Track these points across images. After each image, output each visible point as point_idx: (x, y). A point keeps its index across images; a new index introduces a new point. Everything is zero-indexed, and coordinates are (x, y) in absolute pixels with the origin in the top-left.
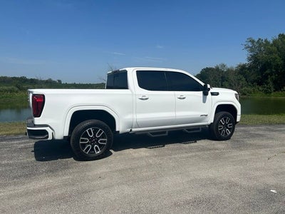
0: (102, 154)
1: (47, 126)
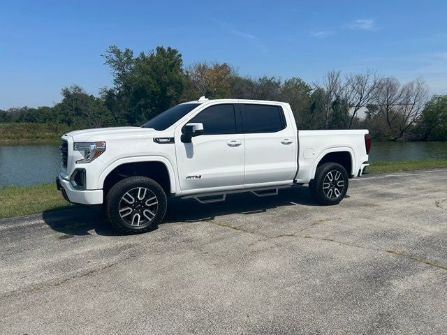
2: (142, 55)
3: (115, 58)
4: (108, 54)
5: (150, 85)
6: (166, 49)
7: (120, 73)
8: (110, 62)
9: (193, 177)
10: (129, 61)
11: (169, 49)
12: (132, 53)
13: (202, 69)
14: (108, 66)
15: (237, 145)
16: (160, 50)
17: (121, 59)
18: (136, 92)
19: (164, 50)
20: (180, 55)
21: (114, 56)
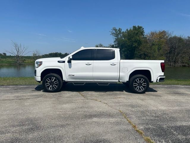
2: (127, 30)
3: (114, 32)
4: (112, 31)
5: (127, 42)
6: (137, 26)
7: (116, 38)
8: (112, 34)
9: (71, 75)
10: (120, 33)
11: (138, 26)
12: (121, 30)
13: (153, 34)
14: (111, 35)
15: (90, 65)
16: (134, 27)
17: (117, 33)
18: (122, 45)
19: (136, 27)
20: (143, 29)
21: (114, 31)
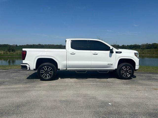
0: (51, 79)
1: (27, 64)
